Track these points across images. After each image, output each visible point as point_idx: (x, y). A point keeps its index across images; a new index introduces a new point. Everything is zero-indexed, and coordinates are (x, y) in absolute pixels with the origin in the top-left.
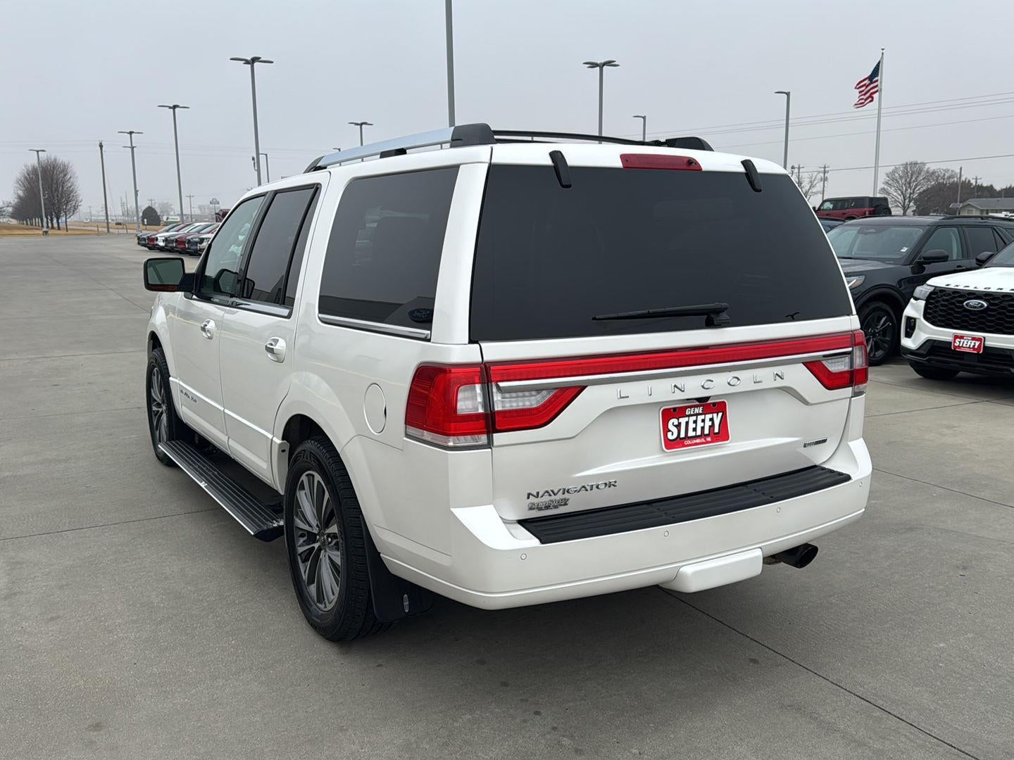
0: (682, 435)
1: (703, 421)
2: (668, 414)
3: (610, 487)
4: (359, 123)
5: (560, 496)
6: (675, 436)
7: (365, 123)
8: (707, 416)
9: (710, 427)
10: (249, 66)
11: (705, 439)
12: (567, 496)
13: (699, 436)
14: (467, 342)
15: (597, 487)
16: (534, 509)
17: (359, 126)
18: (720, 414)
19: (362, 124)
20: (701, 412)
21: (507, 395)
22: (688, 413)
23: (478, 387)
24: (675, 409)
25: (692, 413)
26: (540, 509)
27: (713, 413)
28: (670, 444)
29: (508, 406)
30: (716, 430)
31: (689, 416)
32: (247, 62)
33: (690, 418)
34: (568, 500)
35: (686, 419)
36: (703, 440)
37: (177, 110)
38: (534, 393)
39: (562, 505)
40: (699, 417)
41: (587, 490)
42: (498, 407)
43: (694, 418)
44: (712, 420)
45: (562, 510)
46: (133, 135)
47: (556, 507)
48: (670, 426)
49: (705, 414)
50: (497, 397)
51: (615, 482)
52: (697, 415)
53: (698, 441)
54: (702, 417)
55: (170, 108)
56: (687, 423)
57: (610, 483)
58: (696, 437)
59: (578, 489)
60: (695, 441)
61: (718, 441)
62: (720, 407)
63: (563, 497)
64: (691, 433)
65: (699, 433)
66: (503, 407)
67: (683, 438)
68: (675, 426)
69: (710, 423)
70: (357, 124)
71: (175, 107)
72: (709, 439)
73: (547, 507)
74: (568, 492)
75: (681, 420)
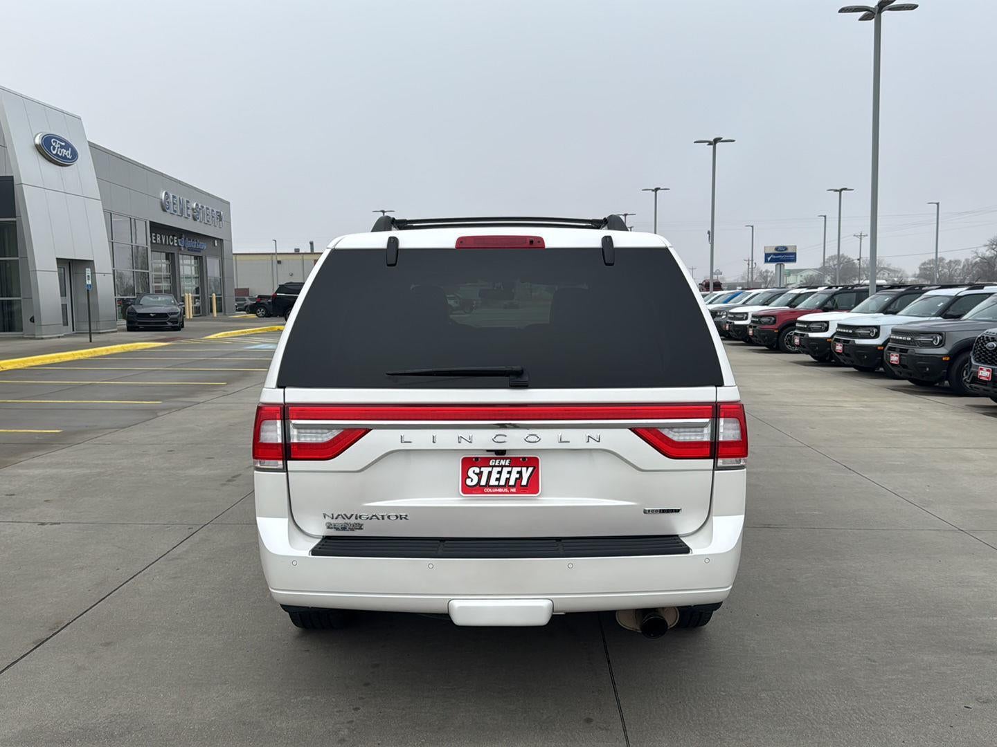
0: (483, 482)
1: (509, 473)
2: (468, 463)
3: (401, 519)
4: (838, 189)
5: (353, 521)
6: (475, 482)
7: (845, 189)
8: (514, 468)
9: (517, 479)
10: (712, 146)
11: (509, 490)
12: (359, 521)
13: (502, 486)
14: (274, 387)
15: (389, 517)
16: (332, 528)
17: (838, 193)
18: (531, 469)
19: (842, 190)
20: (507, 464)
21: (303, 431)
22: (491, 463)
23: (279, 423)
24: (477, 459)
25: (497, 464)
26: (337, 529)
27: (522, 467)
28: (467, 489)
29: (303, 440)
30: (524, 482)
31: (493, 466)
32: (710, 143)
33: (494, 468)
34: (362, 525)
35: (490, 469)
36: (506, 490)
37: (658, 192)
38: (326, 431)
39: (357, 529)
40: (504, 468)
41: (378, 519)
42: (294, 440)
43: (499, 469)
44: (520, 473)
45: (357, 533)
46: (627, 216)
47: (352, 530)
48: (470, 473)
49: (512, 467)
50: (294, 432)
51: (406, 516)
52: (502, 467)
53: (500, 490)
54: (509, 469)
55: (653, 190)
56: (490, 473)
57: (401, 516)
58: (499, 486)
59: (370, 516)
60: (496, 490)
61: (524, 493)
62: (532, 462)
63: (357, 521)
64: (493, 482)
65: (502, 482)
66: (298, 440)
67: (483, 486)
68: (476, 474)
69: (518, 476)
70: (836, 191)
71: (657, 189)
72: (514, 490)
73: (344, 529)
74: (360, 518)
75: (482, 469)
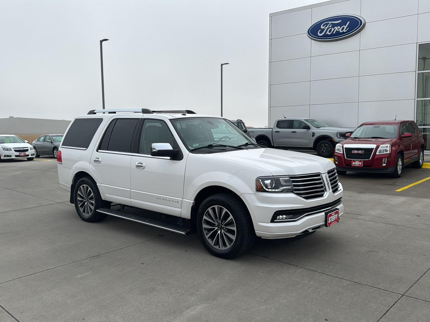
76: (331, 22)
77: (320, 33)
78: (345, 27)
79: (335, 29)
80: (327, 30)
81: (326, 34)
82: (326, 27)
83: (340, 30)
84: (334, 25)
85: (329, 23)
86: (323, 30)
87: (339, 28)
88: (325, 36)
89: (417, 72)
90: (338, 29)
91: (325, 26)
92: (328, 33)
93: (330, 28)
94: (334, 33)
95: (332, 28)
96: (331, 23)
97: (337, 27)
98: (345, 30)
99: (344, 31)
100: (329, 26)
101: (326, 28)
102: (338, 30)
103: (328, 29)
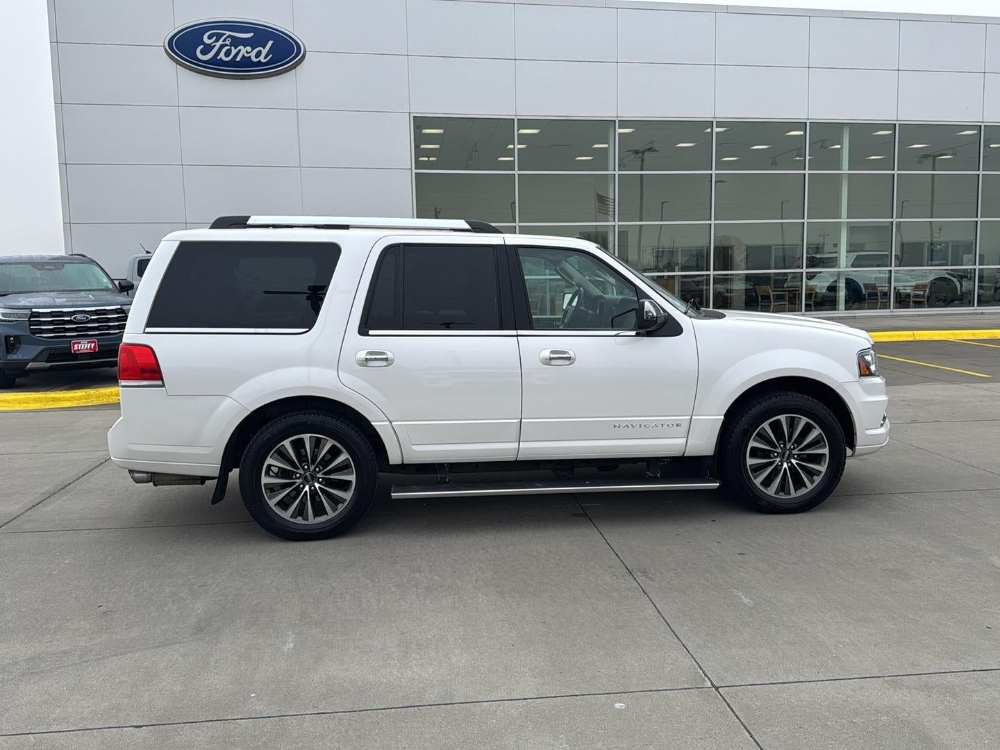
76: (228, 33)
77: (204, 52)
78: (264, 52)
79: (240, 50)
80: (219, 48)
81: (218, 58)
82: (217, 41)
83: (253, 55)
84: (236, 42)
85: (225, 34)
86: (210, 47)
87: (249, 51)
88: (215, 62)
89: (414, 171)
90: (247, 53)
91: (214, 38)
92: (222, 55)
93: (226, 45)
94: (238, 59)
95: (233, 48)
96: (229, 36)
97: (245, 47)
98: (265, 58)
99: (262, 59)
100: (224, 40)
101: (218, 45)
102: (247, 55)
103: (222, 47)
